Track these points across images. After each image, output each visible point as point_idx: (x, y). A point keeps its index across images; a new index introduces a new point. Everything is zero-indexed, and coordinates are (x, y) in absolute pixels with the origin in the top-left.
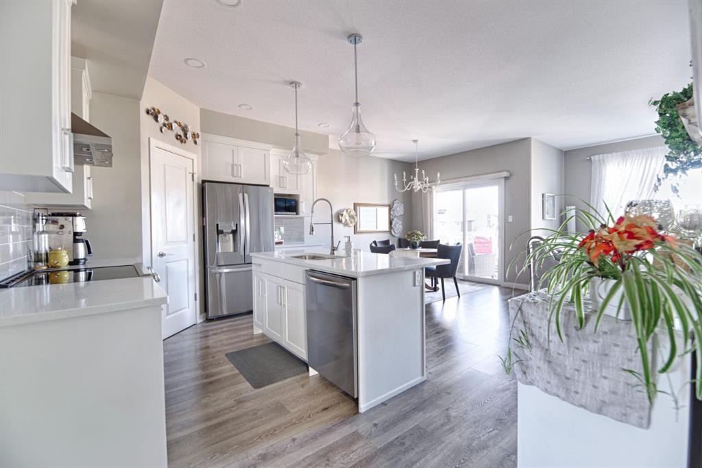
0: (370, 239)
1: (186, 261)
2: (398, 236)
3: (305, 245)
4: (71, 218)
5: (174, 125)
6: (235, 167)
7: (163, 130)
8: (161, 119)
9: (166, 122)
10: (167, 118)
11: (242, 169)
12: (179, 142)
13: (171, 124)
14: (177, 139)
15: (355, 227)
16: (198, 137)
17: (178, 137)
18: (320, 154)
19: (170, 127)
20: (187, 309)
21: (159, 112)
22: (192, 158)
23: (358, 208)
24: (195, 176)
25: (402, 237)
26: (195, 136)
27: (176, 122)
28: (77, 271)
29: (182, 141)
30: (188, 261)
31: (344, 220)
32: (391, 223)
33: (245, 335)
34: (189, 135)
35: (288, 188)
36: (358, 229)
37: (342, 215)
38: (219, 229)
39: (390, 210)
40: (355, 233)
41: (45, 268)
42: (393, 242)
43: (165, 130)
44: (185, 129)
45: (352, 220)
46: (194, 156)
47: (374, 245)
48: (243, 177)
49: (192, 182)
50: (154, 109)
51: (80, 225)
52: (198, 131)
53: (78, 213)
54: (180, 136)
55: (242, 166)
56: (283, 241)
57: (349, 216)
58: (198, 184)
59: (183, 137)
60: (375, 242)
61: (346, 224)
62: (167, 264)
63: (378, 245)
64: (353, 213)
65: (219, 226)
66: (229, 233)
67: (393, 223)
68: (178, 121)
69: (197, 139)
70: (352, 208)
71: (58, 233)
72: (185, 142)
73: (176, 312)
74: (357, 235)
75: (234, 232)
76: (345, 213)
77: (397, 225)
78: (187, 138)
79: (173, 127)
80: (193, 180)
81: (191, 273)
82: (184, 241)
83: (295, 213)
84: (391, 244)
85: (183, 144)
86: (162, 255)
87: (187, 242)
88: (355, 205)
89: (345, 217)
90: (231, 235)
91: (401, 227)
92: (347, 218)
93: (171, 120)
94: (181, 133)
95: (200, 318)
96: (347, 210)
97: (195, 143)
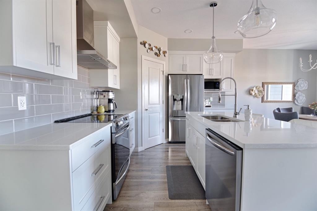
0: (275, 106)
1: (159, 113)
2: (301, 105)
3: (225, 108)
4: (107, 93)
5: (154, 48)
6: (184, 66)
7: (148, 51)
8: (147, 45)
9: (150, 47)
10: (150, 45)
11: (188, 67)
12: (156, 56)
13: (152, 48)
14: (155, 55)
15: (263, 98)
16: (166, 53)
17: (156, 54)
18: (236, 52)
19: (152, 49)
20: (159, 136)
21: (146, 43)
22: (163, 63)
23: (266, 86)
24: (164, 72)
25: (305, 106)
26: (164, 53)
27: (155, 47)
28: (110, 115)
29: (158, 56)
30: (160, 112)
31: (253, 94)
32: (294, 96)
33: (181, 156)
34: (161, 52)
35: (214, 75)
36: (265, 99)
37: (252, 90)
38: (174, 98)
39: (294, 86)
40: (262, 102)
41: (96, 113)
42: (296, 109)
43: (149, 51)
44: (159, 50)
45: (261, 94)
46: (164, 63)
47: (277, 111)
48: (188, 71)
49: (162, 75)
50: (144, 42)
51: (111, 96)
52: (166, 50)
53: (110, 91)
54: (157, 53)
55: (188, 65)
56: (211, 105)
57: (258, 91)
58: (166, 76)
59: (158, 53)
60: (278, 109)
61: (255, 96)
62: (150, 114)
63: (282, 112)
64: (261, 89)
65: (174, 97)
66: (179, 100)
67: (297, 95)
68: (156, 46)
69: (165, 54)
70: (261, 85)
71: (103, 99)
72: (159, 56)
73: (153, 136)
74: (263, 104)
75: (182, 100)
76: (254, 89)
77: (300, 97)
78: (160, 54)
79: (153, 49)
80: (163, 74)
81: (161, 119)
82: (158, 104)
83: (218, 90)
84: (293, 111)
85: (159, 57)
86: (147, 110)
87: (160, 104)
88: (263, 84)
89: (255, 91)
90: (180, 101)
91: (304, 98)
92: (256, 92)
93: (152, 46)
94: (158, 52)
95: (165, 141)
96: (256, 87)
97: (165, 56)
